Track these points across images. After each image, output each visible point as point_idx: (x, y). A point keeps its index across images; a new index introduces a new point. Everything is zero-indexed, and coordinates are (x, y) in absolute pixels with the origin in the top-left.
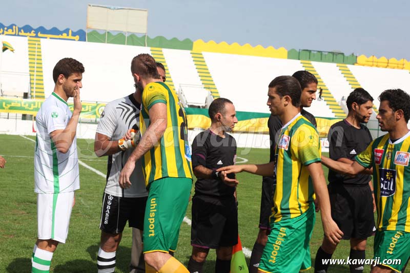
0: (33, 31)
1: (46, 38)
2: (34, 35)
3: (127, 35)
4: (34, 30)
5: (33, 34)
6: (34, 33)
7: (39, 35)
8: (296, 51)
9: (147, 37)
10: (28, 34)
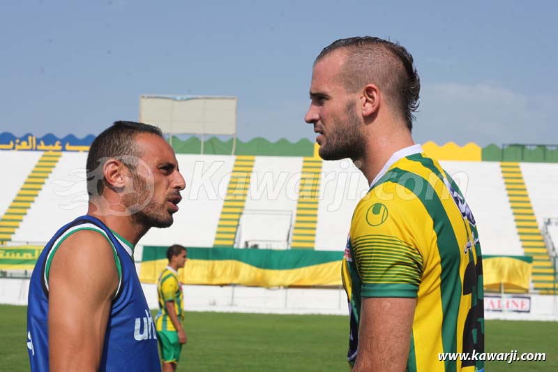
0: (58, 142)
1: (78, 151)
2: (60, 148)
3: (203, 140)
4: (61, 140)
5: (57, 147)
6: (59, 145)
7: (68, 147)
8: (497, 148)
9: (237, 140)
10: (51, 147)
